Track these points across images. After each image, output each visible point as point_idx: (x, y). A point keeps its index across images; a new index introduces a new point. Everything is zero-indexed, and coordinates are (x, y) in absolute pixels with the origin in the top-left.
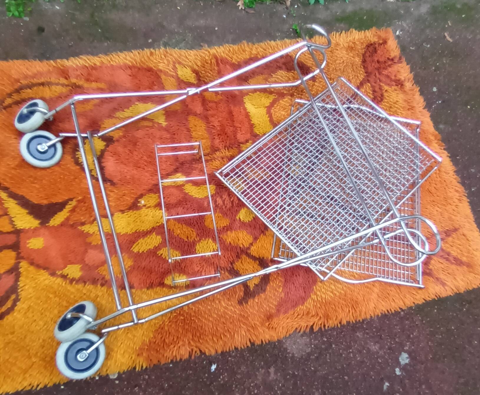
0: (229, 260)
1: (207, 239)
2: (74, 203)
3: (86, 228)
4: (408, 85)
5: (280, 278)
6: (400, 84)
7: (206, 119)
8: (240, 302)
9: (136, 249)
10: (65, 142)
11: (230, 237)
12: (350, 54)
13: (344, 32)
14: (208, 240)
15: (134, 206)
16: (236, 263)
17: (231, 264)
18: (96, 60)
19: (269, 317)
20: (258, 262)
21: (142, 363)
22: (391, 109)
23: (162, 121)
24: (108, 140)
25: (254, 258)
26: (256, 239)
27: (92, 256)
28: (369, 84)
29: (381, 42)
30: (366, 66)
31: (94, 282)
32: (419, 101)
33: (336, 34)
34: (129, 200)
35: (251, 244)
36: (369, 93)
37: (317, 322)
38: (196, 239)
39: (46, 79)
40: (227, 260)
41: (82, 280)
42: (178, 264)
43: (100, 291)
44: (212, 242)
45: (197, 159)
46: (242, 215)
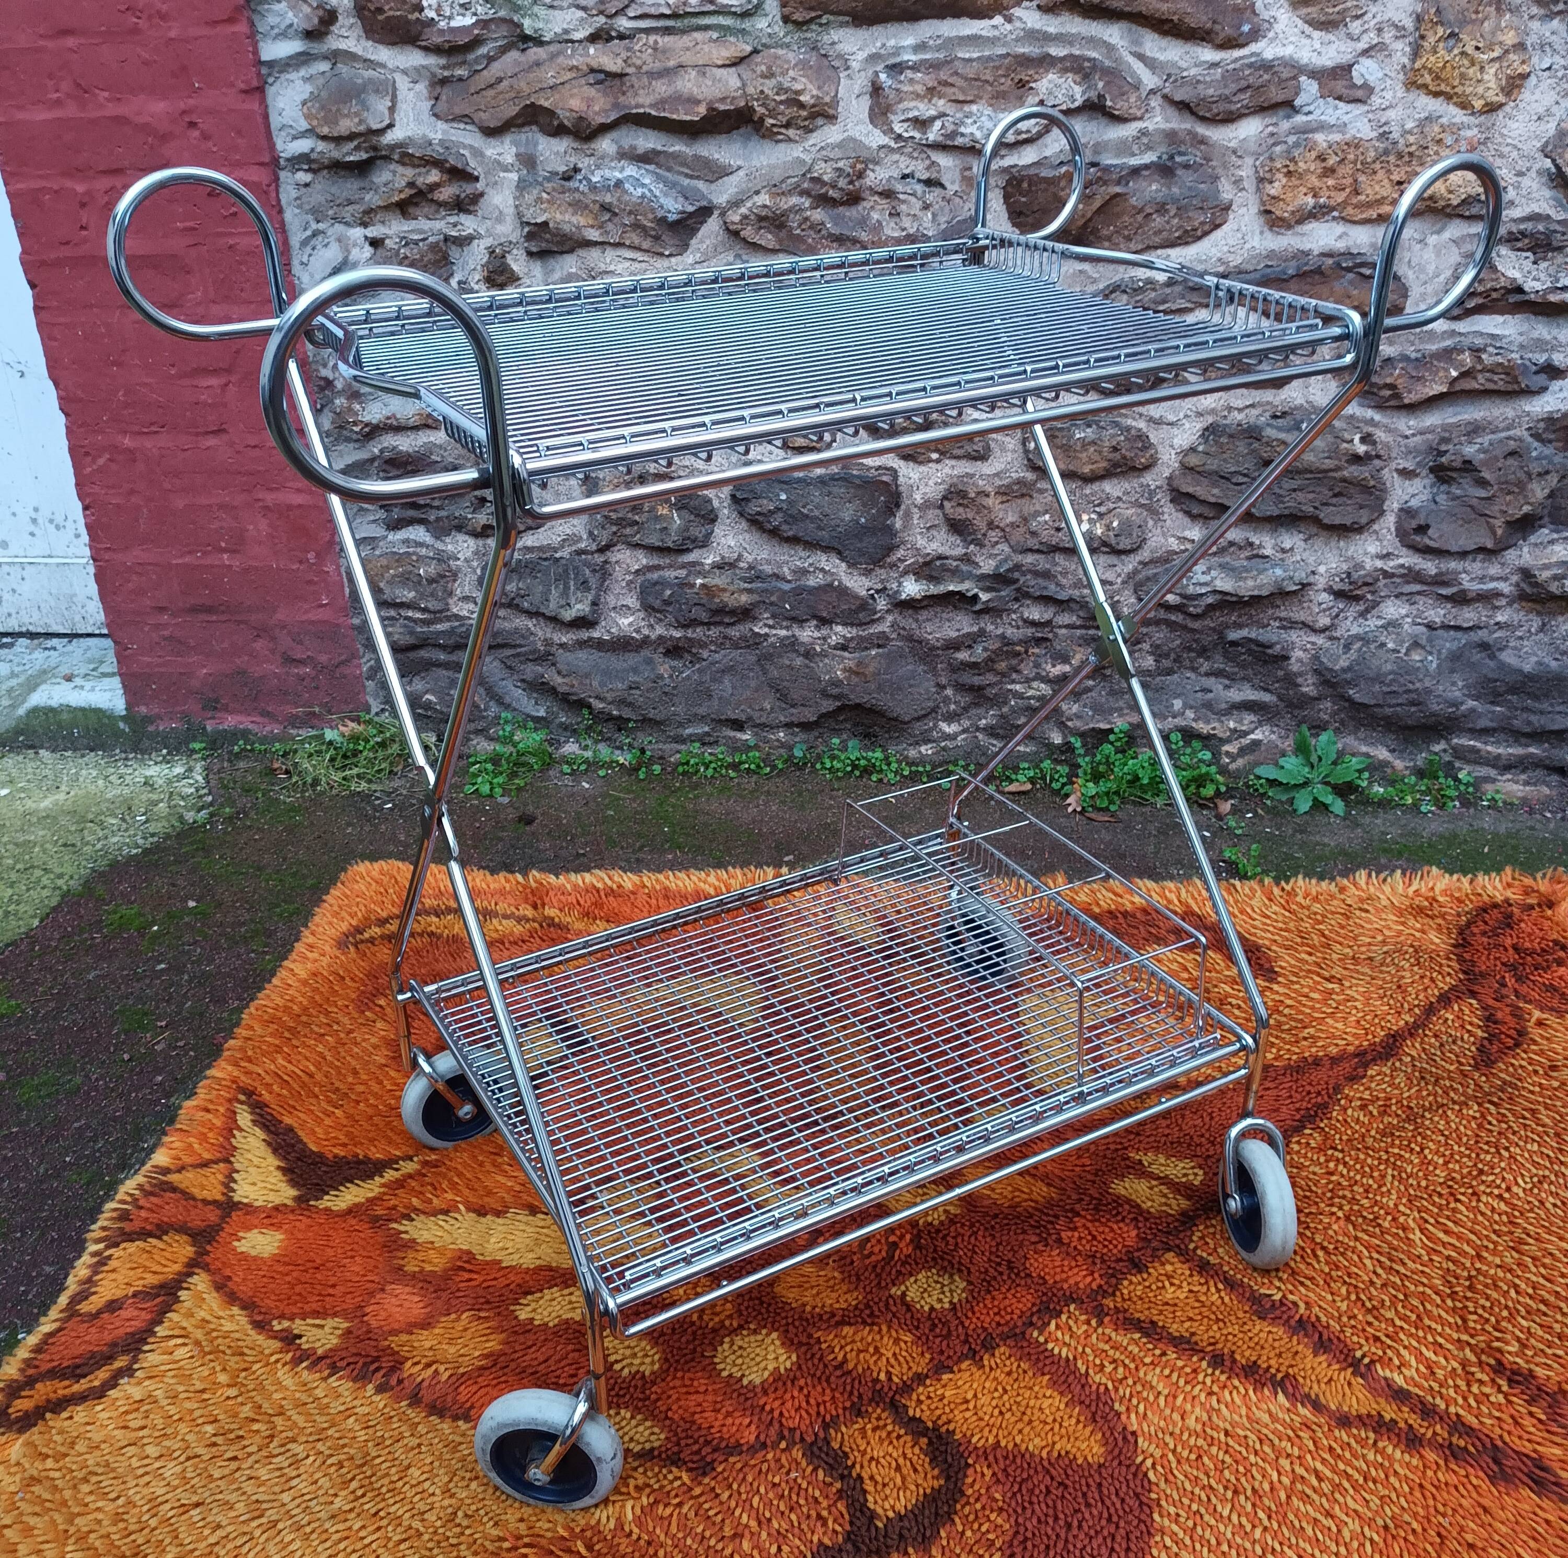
0: (818, 1413)
1: (764, 1332)
2: (409, 1167)
5: (993, 1516)
9: (525, 1313)
12: (1412, 922)
13: (1399, 872)
14: (768, 1335)
16: (844, 1429)
17: (826, 1426)
20: (924, 1441)
22: (1555, 1074)
25: (916, 1427)
26: (940, 1368)
28: (1474, 1002)
29: (1532, 901)
30: (1467, 956)
33: (1370, 875)
35: (920, 1379)
36: (1471, 1024)
38: (727, 1323)
39: (485, 903)
40: (814, 1413)
41: (330, 1362)
42: (640, 1383)
43: (365, 1401)
44: (778, 1343)
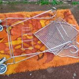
3: (6, 44)
4: (73, 19)
6: (72, 19)
7: (32, 24)
8: (37, 60)
9: (16, 48)
10: (4, 27)
11: (36, 46)
14: (31, 47)
15: (16, 40)
18: (11, 13)
19: (44, 63)
21: (15, 72)
23: (23, 24)
24: (12, 27)
26: (41, 47)
27: (7, 49)
28: (65, 19)
29: (67, 11)
31: (6, 54)
32: (76, 22)
34: (15, 38)
37: (54, 65)
41: (4, 54)
43: (7, 56)
45: (30, 31)
46: (39, 42)
